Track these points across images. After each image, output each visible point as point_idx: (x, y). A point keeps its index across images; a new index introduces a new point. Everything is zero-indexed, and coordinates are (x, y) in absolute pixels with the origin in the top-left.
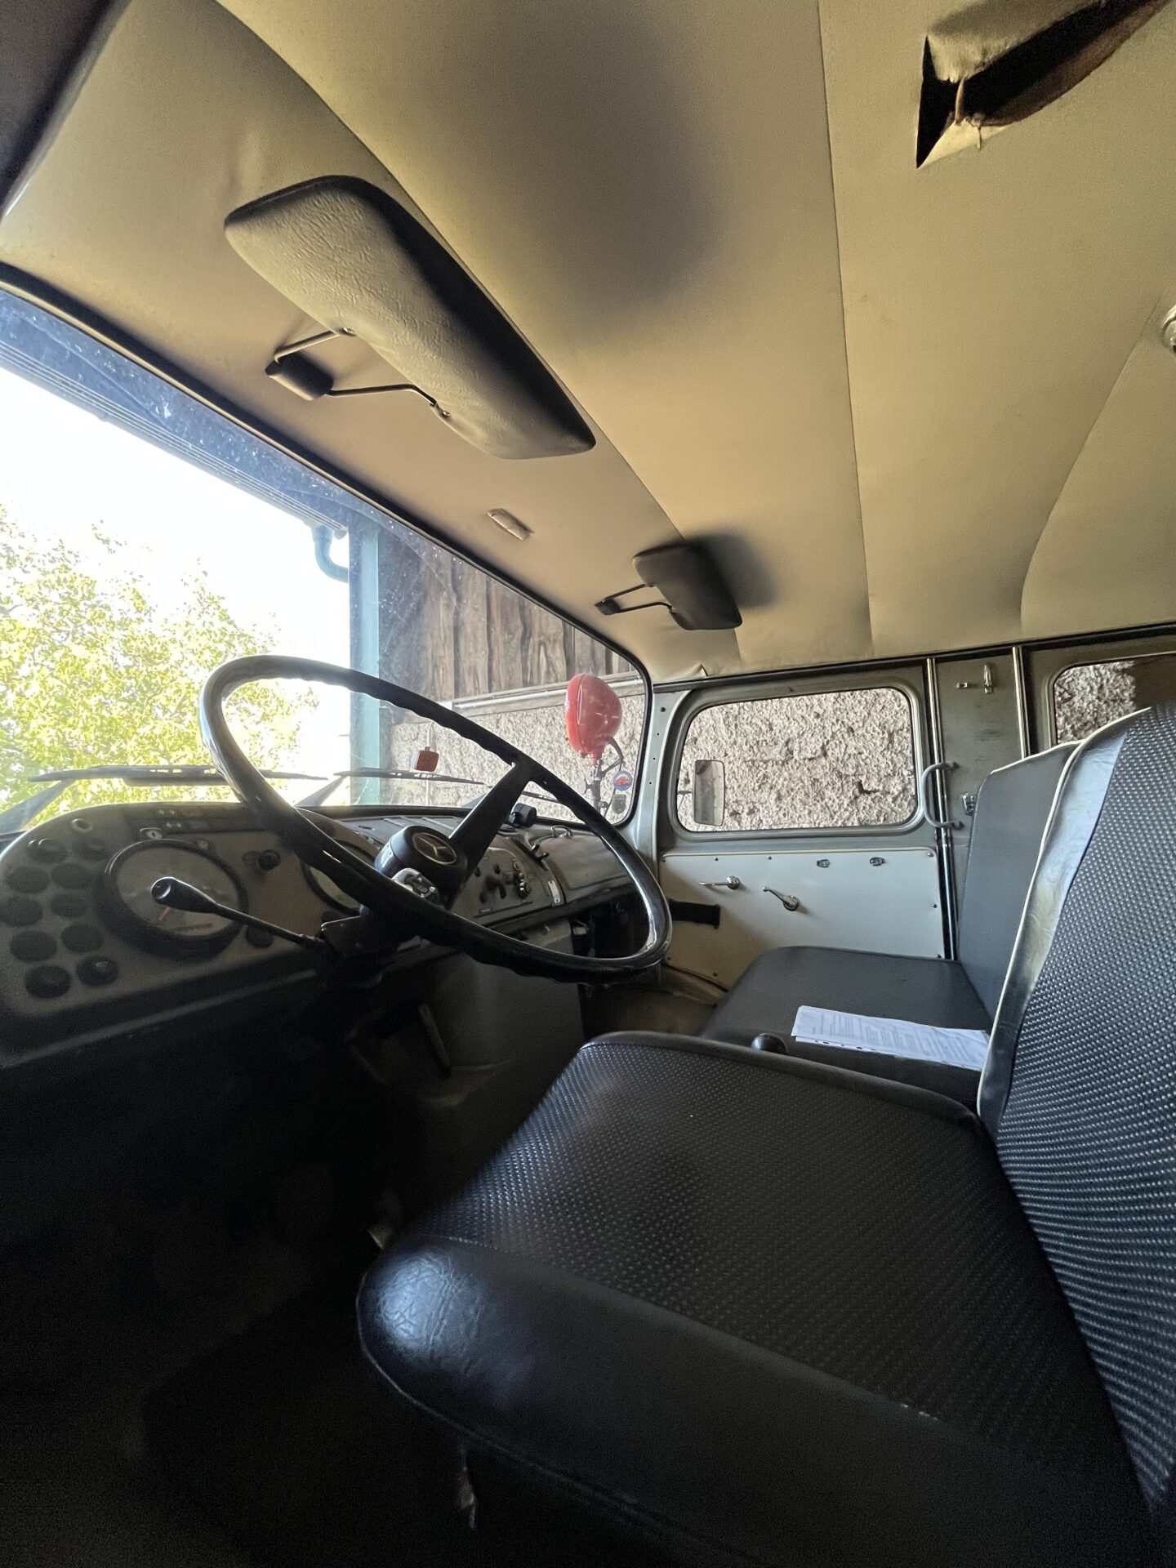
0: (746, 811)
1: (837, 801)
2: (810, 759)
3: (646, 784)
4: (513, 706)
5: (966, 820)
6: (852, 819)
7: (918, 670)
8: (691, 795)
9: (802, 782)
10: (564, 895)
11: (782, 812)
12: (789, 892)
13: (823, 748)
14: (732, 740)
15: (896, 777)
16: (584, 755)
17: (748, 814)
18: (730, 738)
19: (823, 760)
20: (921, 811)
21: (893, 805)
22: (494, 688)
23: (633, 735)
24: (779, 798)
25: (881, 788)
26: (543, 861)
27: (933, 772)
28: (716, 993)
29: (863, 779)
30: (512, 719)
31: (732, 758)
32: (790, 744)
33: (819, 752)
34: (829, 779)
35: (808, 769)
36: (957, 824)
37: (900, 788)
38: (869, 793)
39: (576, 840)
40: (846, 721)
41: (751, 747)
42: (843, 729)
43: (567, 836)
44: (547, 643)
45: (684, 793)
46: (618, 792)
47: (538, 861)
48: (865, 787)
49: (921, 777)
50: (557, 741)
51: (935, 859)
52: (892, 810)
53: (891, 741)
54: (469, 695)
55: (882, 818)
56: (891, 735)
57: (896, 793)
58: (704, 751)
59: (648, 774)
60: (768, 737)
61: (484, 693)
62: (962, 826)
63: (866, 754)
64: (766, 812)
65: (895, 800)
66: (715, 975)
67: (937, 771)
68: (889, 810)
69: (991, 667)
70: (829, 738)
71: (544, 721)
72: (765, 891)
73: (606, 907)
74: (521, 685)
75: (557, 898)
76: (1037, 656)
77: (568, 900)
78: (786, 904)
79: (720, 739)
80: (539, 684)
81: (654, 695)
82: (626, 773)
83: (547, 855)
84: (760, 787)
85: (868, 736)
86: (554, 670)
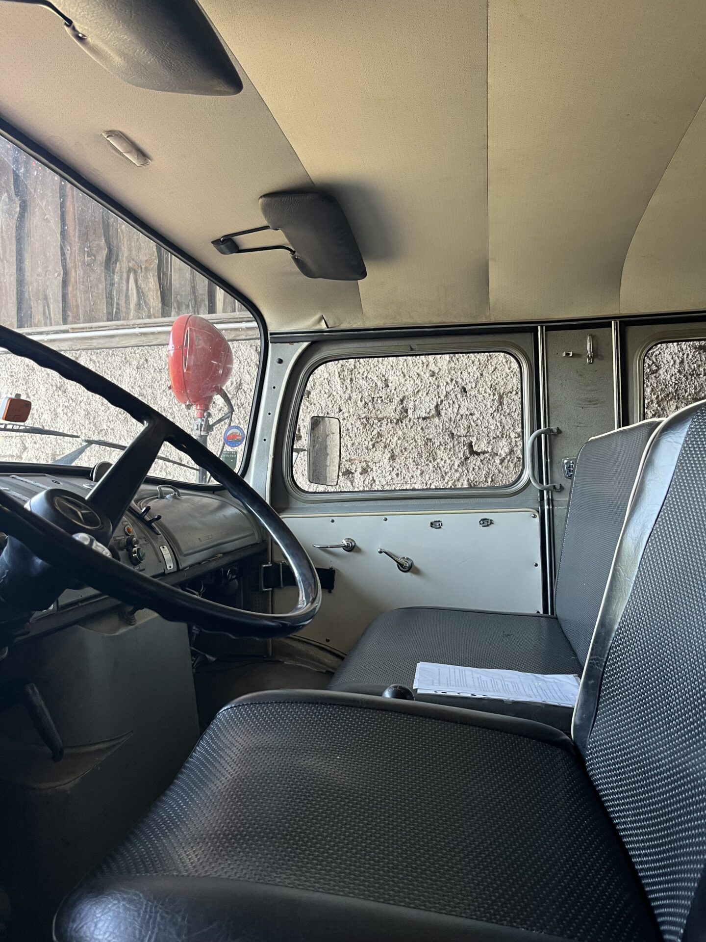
0: (359, 470)
1: (448, 461)
2: (424, 419)
3: (260, 441)
4: (95, 343)
5: (567, 484)
6: (461, 481)
7: (529, 336)
8: (306, 452)
9: (416, 442)
10: (177, 563)
11: (395, 472)
12: (401, 554)
13: (437, 406)
14: (347, 396)
15: (504, 440)
17: (361, 474)
18: (344, 393)
19: (436, 420)
20: (527, 474)
21: (500, 466)
22: (70, 319)
23: (241, 384)
24: (393, 458)
25: (490, 450)
26: (153, 524)
27: (539, 437)
29: (474, 440)
30: (94, 358)
31: (346, 415)
32: (405, 402)
33: (433, 412)
34: (441, 440)
35: (422, 429)
36: (558, 487)
37: (507, 451)
38: (478, 454)
39: (186, 501)
40: (460, 380)
41: (366, 403)
42: (457, 389)
43: (174, 497)
44: (139, 271)
45: (298, 451)
46: (228, 448)
47: (148, 524)
48: (475, 449)
49: (529, 440)
50: (151, 387)
51: (537, 520)
52: (500, 472)
53: (501, 403)
55: (489, 480)
56: (501, 397)
57: (504, 455)
59: (262, 429)
60: (383, 394)
61: (58, 324)
62: (562, 488)
63: (477, 415)
64: (379, 471)
65: (502, 461)
66: (328, 641)
67: (543, 435)
68: (497, 471)
69: (593, 338)
70: (443, 398)
71: (135, 363)
72: (380, 552)
73: (218, 574)
74: (105, 319)
75: (170, 566)
76: (632, 330)
77: (181, 567)
78: (400, 566)
79: (334, 393)
80: (126, 318)
81: (270, 344)
82: (238, 428)
83: (159, 517)
84: (374, 446)
85: (480, 397)
86: (147, 304)
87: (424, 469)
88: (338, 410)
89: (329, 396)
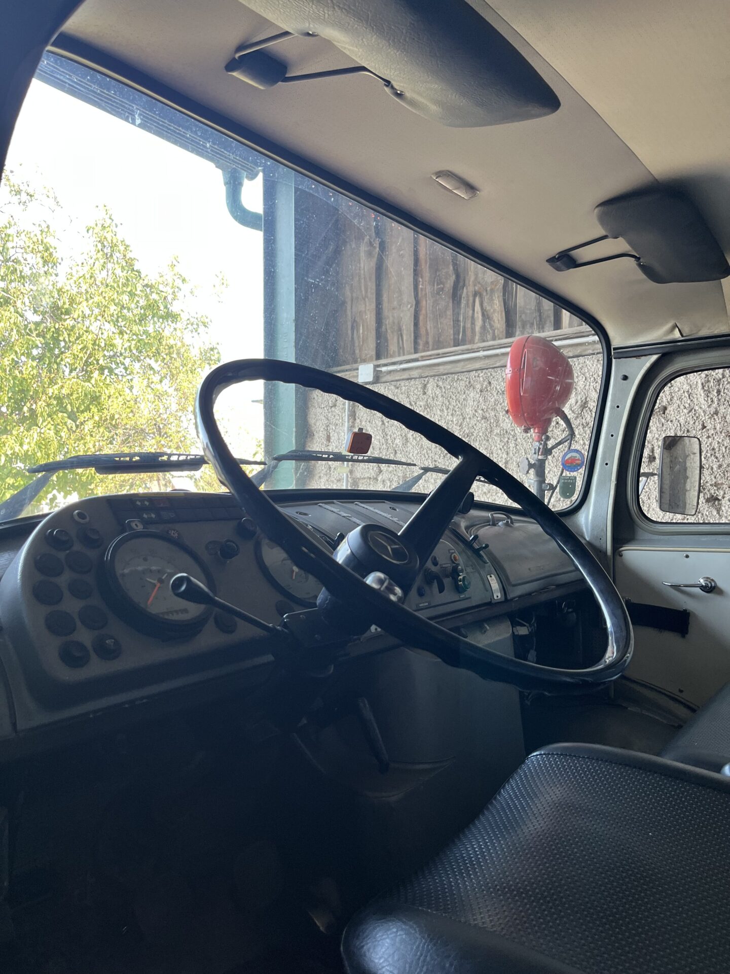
3: (601, 466)
4: (442, 369)
8: (656, 477)
10: (504, 590)
14: (712, 410)
16: (526, 431)
18: (709, 407)
22: (421, 347)
23: (586, 402)
26: (481, 552)
28: (682, 711)
30: (440, 383)
31: (712, 432)
39: (518, 529)
43: (507, 524)
44: (485, 294)
45: (647, 475)
46: (566, 473)
47: (477, 552)
50: (494, 409)
54: (392, 356)
58: (676, 423)
59: (604, 453)
61: (410, 353)
66: (681, 691)
71: (478, 386)
73: (551, 605)
74: (452, 343)
75: (498, 595)
77: (509, 598)
79: (697, 408)
80: (472, 342)
81: (614, 360)
82: (577, 451)
83: (487, 546)
86: (491, 326)
88: (700, 427)
89: (690, 411)
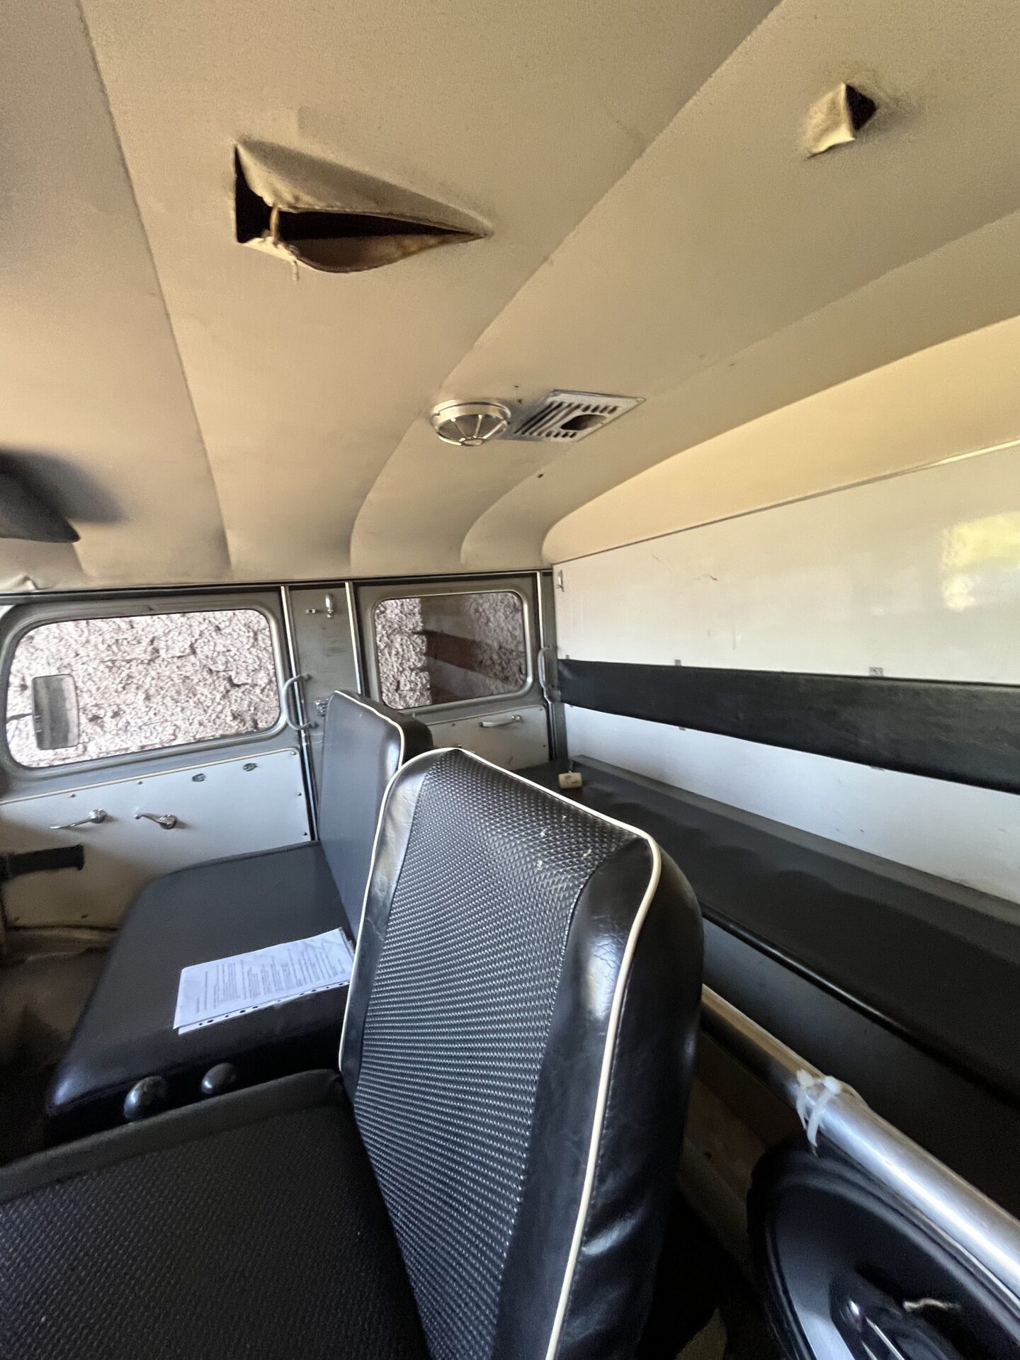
0: (110, 714)
1: (209, 696)
2: (179, 657)
5: (320, 721)
6: (224, 712)
7: (274, 595)
8: (30, 717)
9: (172, 680)
11: (152, 712)
12: (163, 812)
13: (192, 646)
19: (192, 658)
20: (284, 718)
27: (292, 685)
28: (97, 936)
32: (156, 643)
33: (188, 651)
34: (199, 676)
35: (178, 667)
36: (313, 725)
37: (267, 681)
38: (238, 686)
40: (213, 620)
41: (109, 646)
42: (211, 628)
48: (236, 681)
49: (283, 689)
51: (298, 756)
52: (261, 700)
55: (252, 709)
57: (264, 685)
60: (129, 635)
62: (317, 726)
63: (234, 651)
64: (134, 713)
66: (85, 916)
67: (296, 683)
68: (258, 700)
69: (332, 597)
70: (197, 637)
72: (138, 818)
76: (363, 590)
78: (164, 825)
84: (124, 688)
85: (235, 635)
87: (184, 705)
88: (74, 655)
89: (61, 640)
